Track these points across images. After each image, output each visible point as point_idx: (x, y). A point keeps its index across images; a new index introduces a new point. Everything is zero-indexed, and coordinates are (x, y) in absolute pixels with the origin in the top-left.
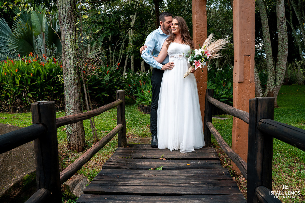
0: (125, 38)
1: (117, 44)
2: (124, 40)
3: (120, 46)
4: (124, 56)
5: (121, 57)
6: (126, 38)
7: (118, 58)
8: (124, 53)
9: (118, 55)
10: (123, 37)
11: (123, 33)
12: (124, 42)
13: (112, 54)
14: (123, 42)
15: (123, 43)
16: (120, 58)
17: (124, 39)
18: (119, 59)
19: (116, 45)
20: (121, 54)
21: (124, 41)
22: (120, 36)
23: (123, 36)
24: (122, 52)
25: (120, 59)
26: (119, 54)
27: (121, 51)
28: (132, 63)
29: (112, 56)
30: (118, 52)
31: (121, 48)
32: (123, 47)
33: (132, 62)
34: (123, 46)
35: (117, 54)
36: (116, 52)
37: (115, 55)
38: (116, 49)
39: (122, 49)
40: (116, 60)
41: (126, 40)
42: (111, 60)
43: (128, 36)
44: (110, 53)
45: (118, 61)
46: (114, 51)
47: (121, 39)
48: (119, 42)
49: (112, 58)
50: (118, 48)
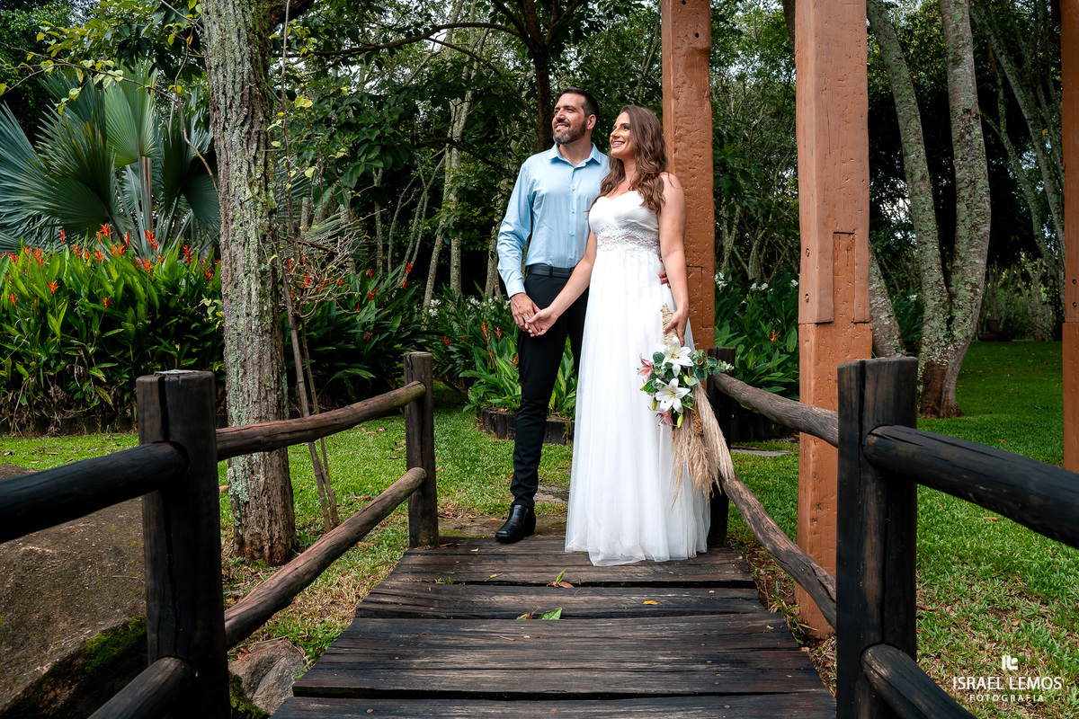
0: (430, 179)
1: (403, 201)
2: (427, 184)
3: (414, 204)
4: (428, 240)
5: (417, 246)
6: (435, 179)
7: (405, 249)
8: (426, 230)
9: (405, 237)
10: (425, 176)
11: (423, 163)
12: (429, 191)
13: (385, 233)
14: (425, 193)
15: (425, 196)
16: (414, 248)
17: (427, 182)
18: (408, 252)
19: (400, 203)
20: (416, 236)
21: (427, 188)
22: (413, 173)
23: (424, 173)
24: (420, 226)
25: (412, 253)
26: (407, 233)
27: (415, 225)
28: (456, 267)
29: (384, 241)
30: (407, 226)
31: (417, 214)
32: (425, 209)
33: (455, 260)
34: (422, 207)
35: (402, 233)
36: (398, 226)
37: (395, 238)
38: (398, 218)
39: (420, 217)
40: (397, 254)
41: (432, 185)
42: (380, 255)
43: (442, 172)
44: (379, 232)
45: (407, 257)
46: (393, 225)
47: (418, 182)
48: (409, 193)
49: (386, 248)
50: (407, 215)
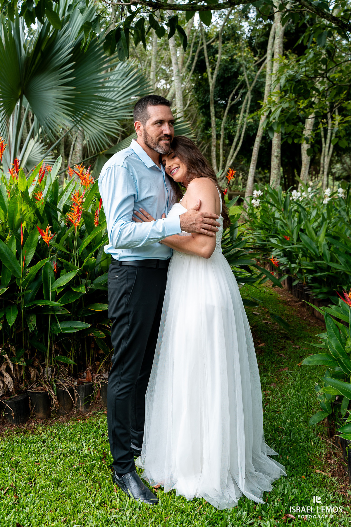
0: (253, 82)
1: (233, 99)
2: (250, 86)
3: (240, 103)
4: (252, 130)
5: (243, 135)
6: (257, 81)
7: (233, 137)
8: (249, 123)
9: (233, 128)
10: (249, 79)
11: (247, 69)
12: (252, 91)
13: (218, 125)
14: (249, 93)
15: (249, 96)
16: (240, 136)
17: (250, 84)
18: (236, 140)
19: (229, 101)
20: (242, 127)
21: (250, 88)
22: (240, 78)
23: (248, 77)
24: (245, 119)
25: (239, 140)
26: (235, 125)
27: (241, 118)
28: (277, 156)
29: (217, 131)
30: (235, 119)
31: (242, 110)
32: (248, 106)
33: (276, 151)
34: (247, 104)
35: (231, 125)
36: (228, 120)
37: (225, 129)
38: (228, 114)
39: (245, 112)
40: (227, 142)
41: (255, 87)
42: (214, 142)
43: (263, 76)
44: (213, 124)
45: (234, 144)
46: (224, 119)
47: (243, 85)
48: (237, 94)
49: (218, 136)
50: (234, 110)
